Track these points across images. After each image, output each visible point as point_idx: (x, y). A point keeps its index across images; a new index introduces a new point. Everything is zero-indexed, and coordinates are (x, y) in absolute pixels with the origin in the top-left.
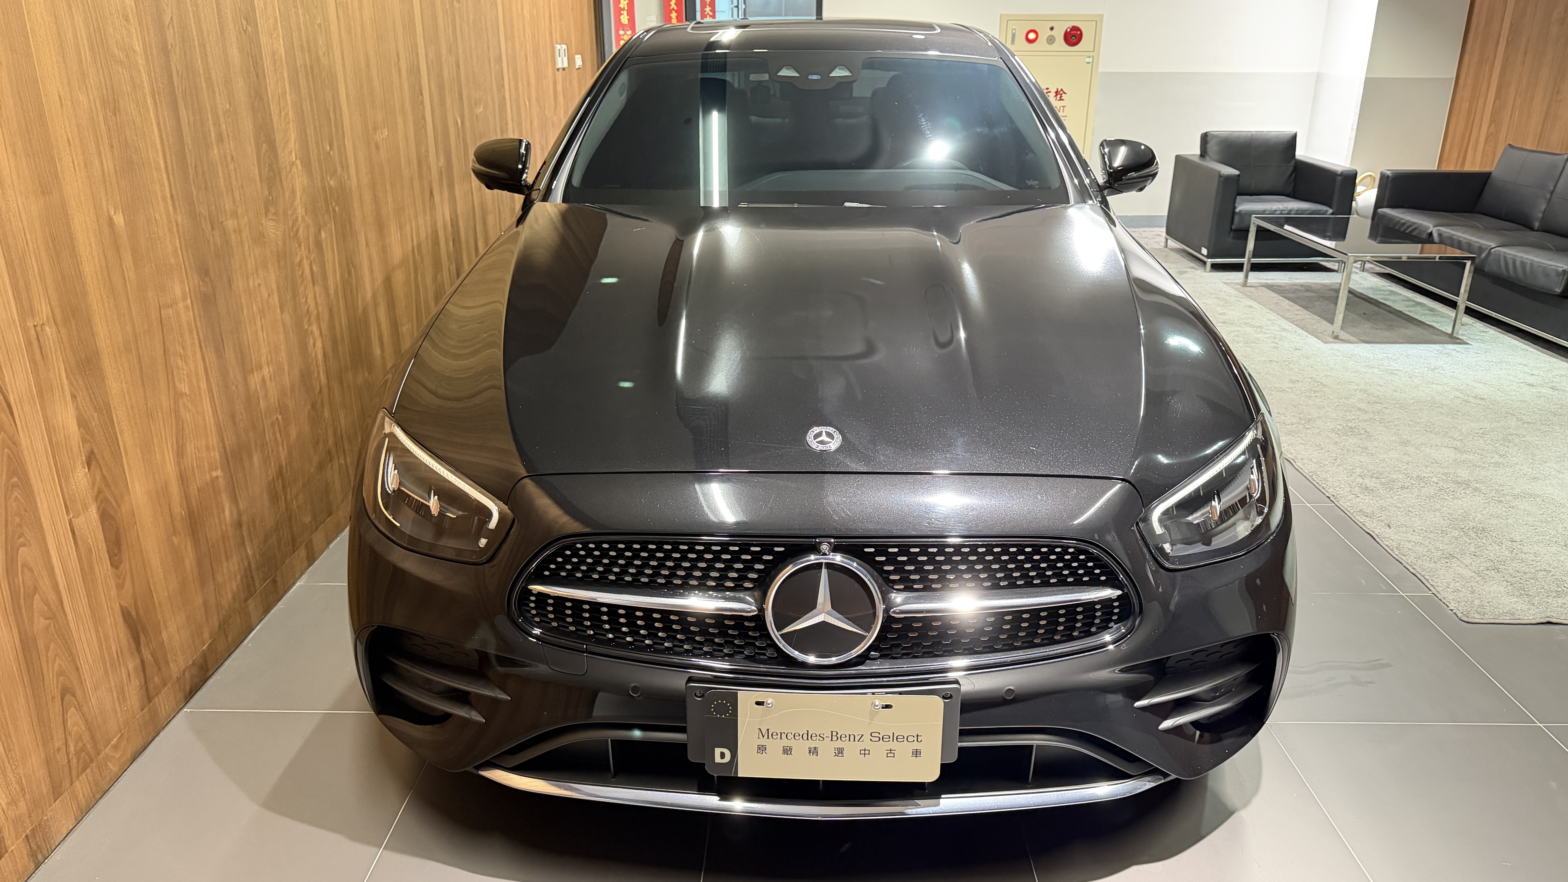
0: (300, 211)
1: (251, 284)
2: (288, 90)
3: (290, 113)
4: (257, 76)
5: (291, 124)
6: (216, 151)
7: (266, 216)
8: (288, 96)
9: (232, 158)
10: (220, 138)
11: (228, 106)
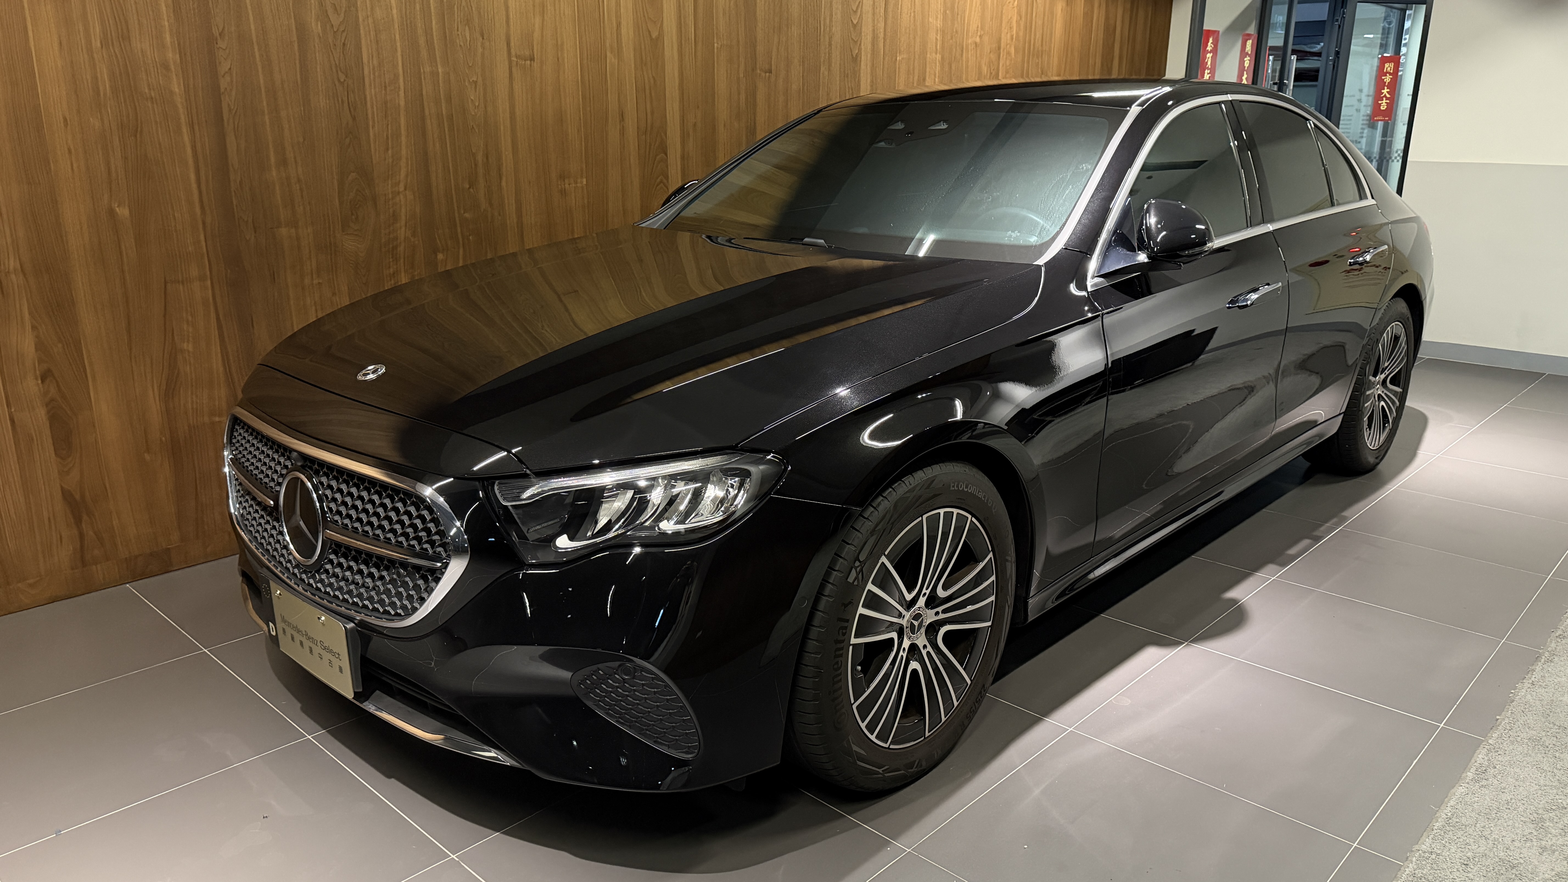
0: (402, 233)
1: (307, 281)
2: (403, 132)
3: (404, 152)
4: (354, 118)
5: (404, 160)
6: (274, 173)
7: (343, 231)
8: (403, 139)
9: (299, 180)
10: (283, 162)
11: (301, 140)
